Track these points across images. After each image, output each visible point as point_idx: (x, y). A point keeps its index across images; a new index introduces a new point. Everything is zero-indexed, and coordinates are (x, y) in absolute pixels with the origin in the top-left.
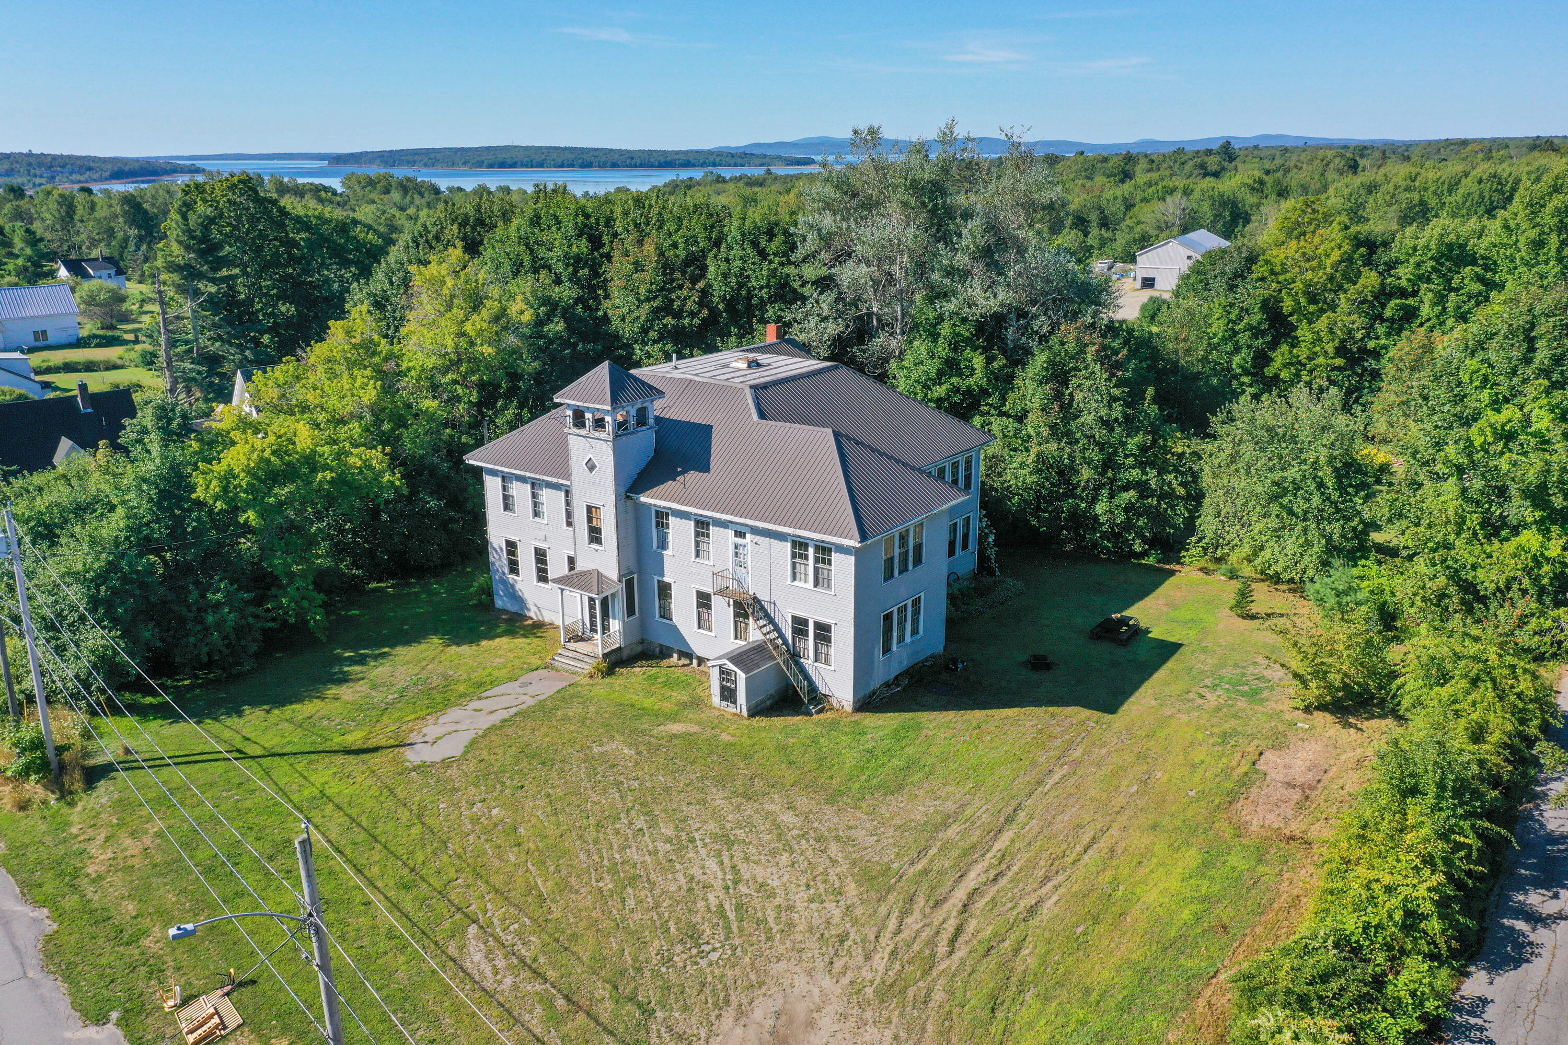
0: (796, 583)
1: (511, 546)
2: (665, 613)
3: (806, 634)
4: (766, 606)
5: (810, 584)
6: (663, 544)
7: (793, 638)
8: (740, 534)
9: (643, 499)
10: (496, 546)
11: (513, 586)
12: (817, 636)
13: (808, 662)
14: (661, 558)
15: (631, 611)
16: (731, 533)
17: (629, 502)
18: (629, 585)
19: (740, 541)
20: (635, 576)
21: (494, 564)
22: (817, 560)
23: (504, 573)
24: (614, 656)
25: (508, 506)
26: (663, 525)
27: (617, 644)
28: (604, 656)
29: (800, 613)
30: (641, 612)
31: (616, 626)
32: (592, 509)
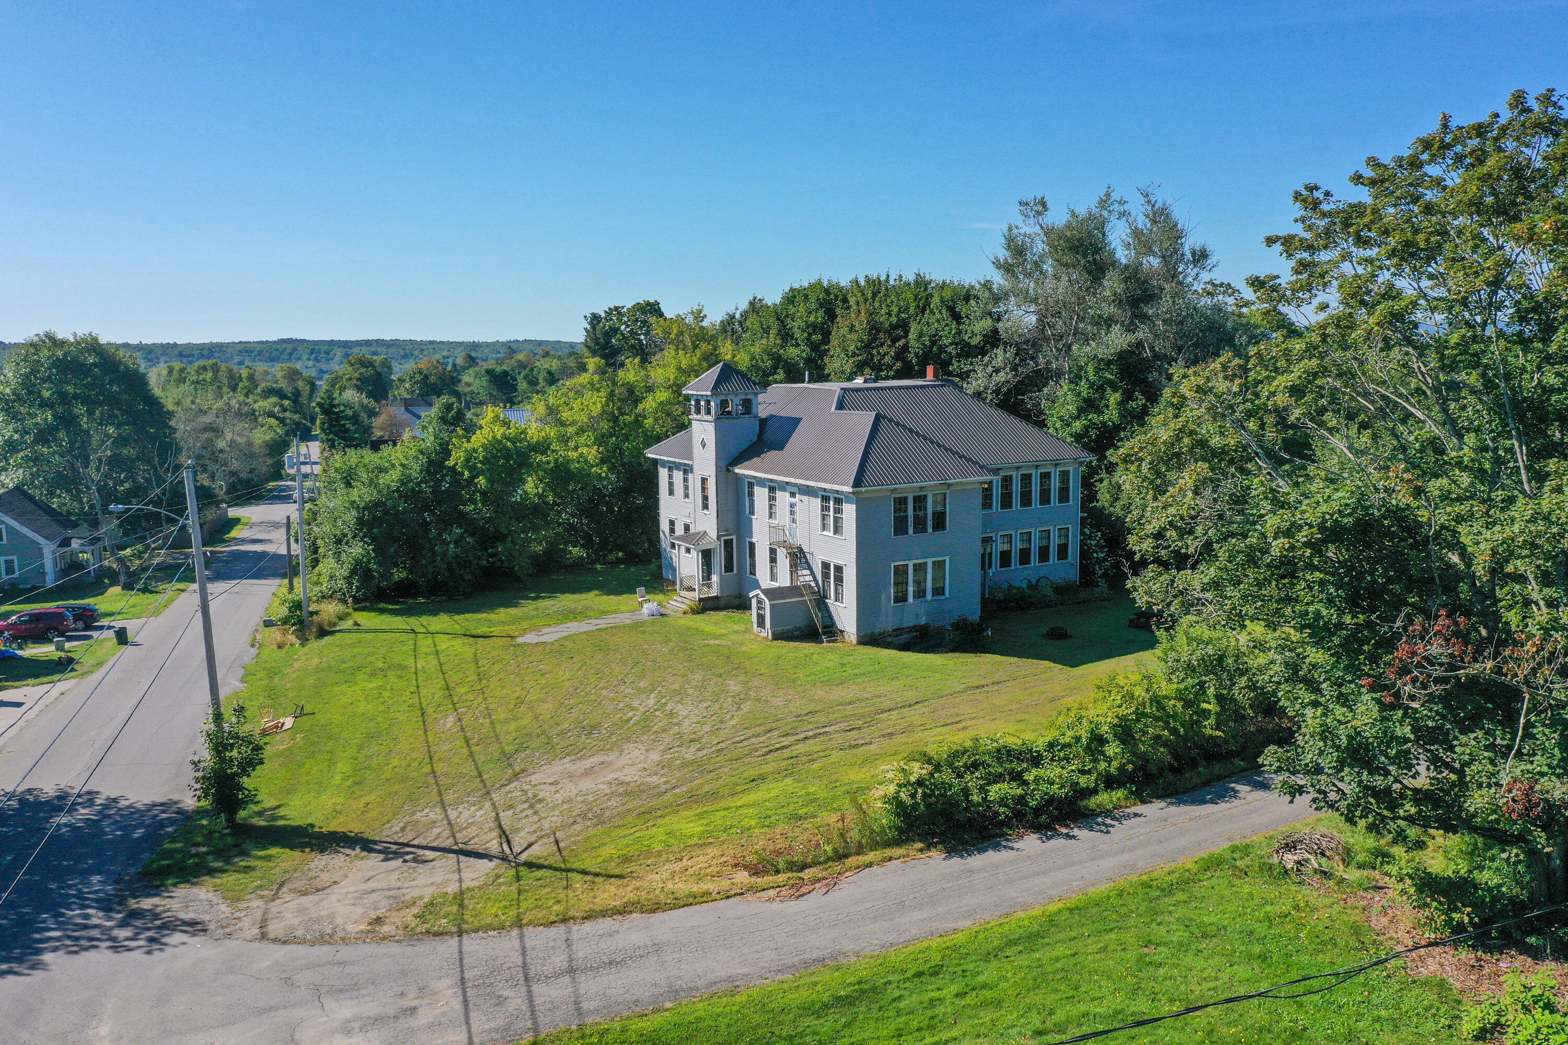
0: (825, 533)
1: (672, 523)
2: (753, 573)
3: (829, 576)
4: (807, 555)
5: (831, 534)
6: (752, 512)
7: (822, 580)
8: (793, 495)
9: (737, 471)
10: (664, 528)
12: (836, 578)
13: (830, 602)
14: (751, 523)
15: (729, 568)
16: (788, 494)
17: (729, 475)
18: (728, 544)
19: (793, 500)
20: (734, 537)
22: (835, 512)
24: (710, 603)
25: (671, 492)
26: (751, 494)
27: (714, 592)
28: (701, 600)
29: (827, 559)
30: (739, 570)
31: (715, 578)
32: (704, 480)
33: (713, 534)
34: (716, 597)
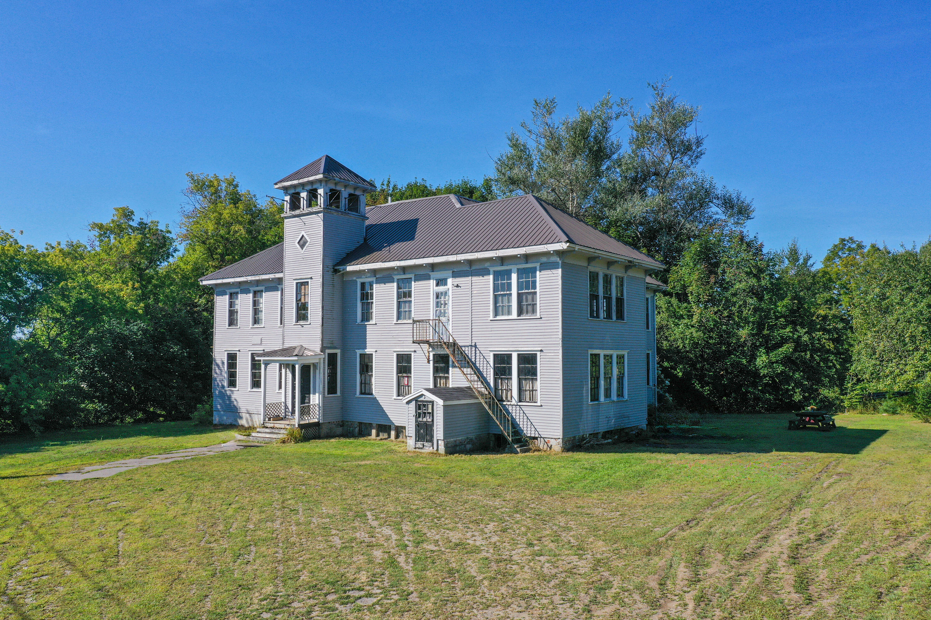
0: (499, 317)
1: (232, 357)
2: (366, 388)
3: (509, 371)
4: (467, 351)
5: (513, 315)
6: (367, 316)
7: (495, 380)
8: (443, 279)
9: (353, 267)
10: (219, 362)
11: (229, 397)
12: (520, 371)
13: (512, 404)
14: (364, 329)
15: (332, 389)
16: (432, 281)
17: (337, 277)
18: (332, 359)
19: (441, 289)
20: (338, 351)
21: (216, 380)
22: (521, 287)
23: (223, 387)
24: (311, 431)
25: (232, 322)
26: (366, 297)
27: (314, 418)
28: (301, 426)
29: (502, 349)
30: (342, 392)
31: (315, 399)
32: (301, 285)
33: (316, 346)
34: (317, 424)
